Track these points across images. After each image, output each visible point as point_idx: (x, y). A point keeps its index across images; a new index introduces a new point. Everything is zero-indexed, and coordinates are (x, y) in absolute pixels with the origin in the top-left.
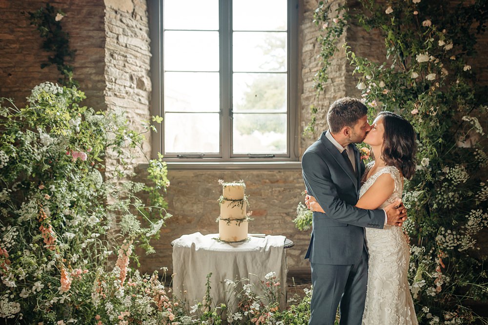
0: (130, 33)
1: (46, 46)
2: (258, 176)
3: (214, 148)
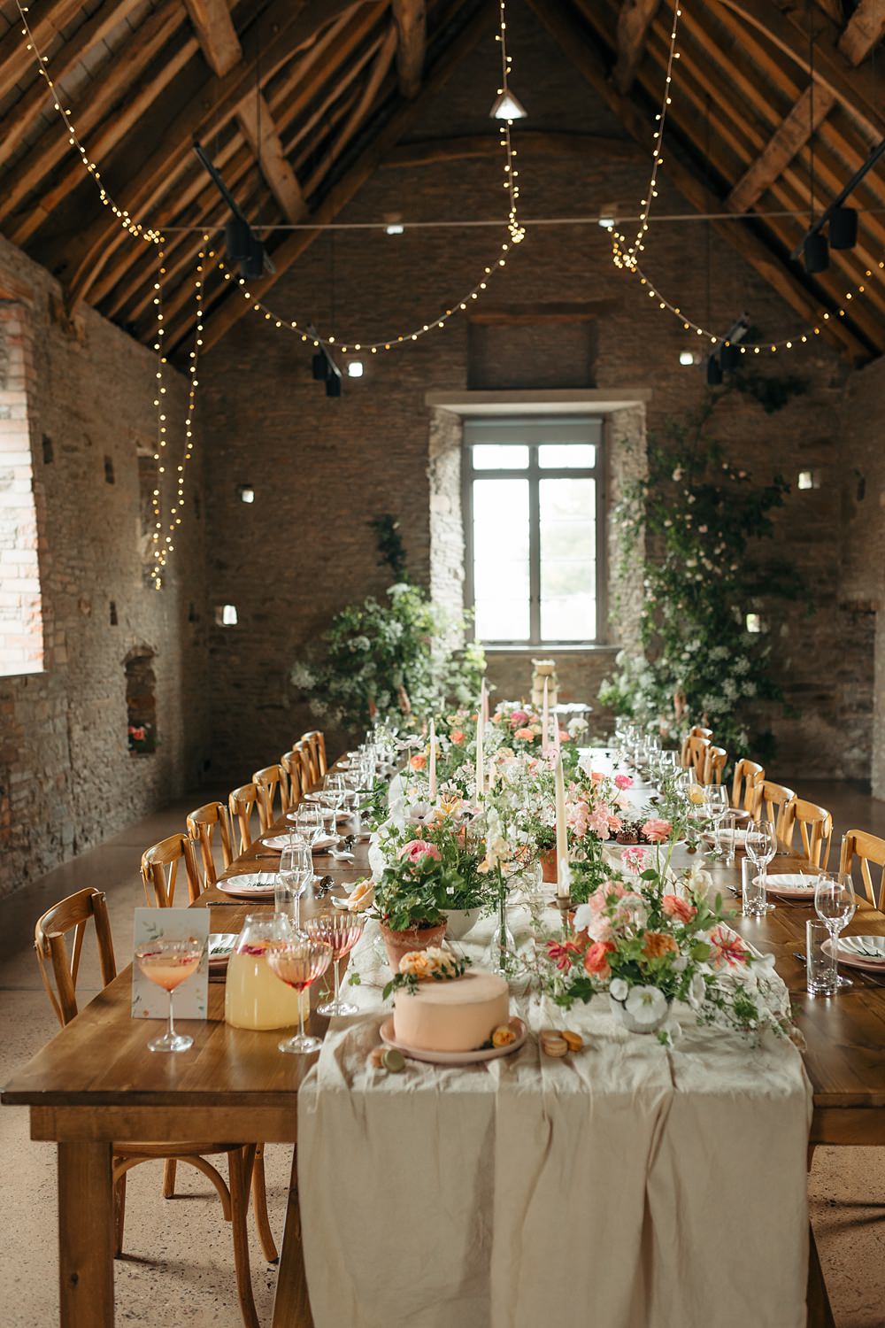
1: (382, 547)
2: (565, 660)
3: (526, 635)
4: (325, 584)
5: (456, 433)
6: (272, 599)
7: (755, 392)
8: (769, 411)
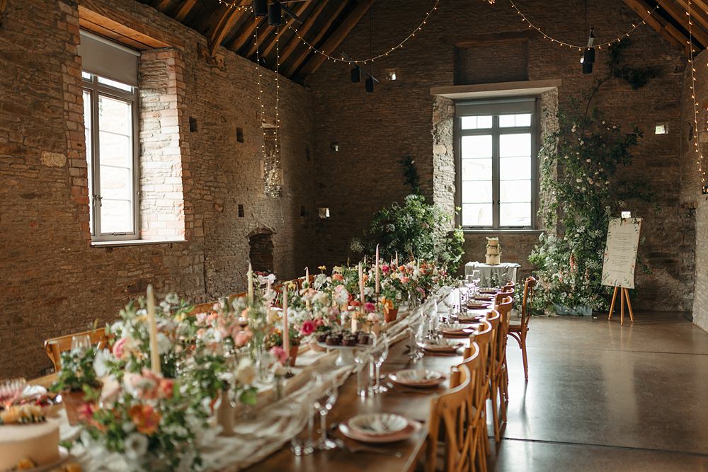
0: (444, 164)
1: (406, 174)
2: (513, 237)
3: (490, 223)
4: (376, 195)
5: (450, 110)
6: (347, 203)
7: (626, 78)
8: (635, 88)
